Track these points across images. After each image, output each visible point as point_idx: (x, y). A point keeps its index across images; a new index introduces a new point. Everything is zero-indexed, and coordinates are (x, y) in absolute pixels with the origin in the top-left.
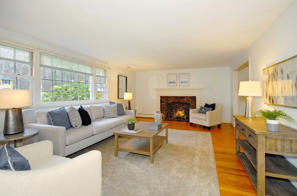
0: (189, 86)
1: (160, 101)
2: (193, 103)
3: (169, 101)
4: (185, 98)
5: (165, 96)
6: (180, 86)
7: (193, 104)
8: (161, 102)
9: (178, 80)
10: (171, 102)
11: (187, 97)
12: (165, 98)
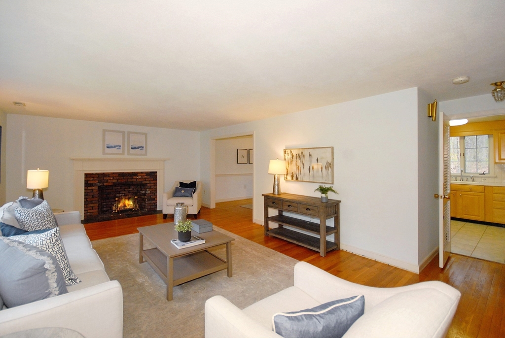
0: (146, 154)
1: (85, 184)
2: (151, 182)
3: (107, 181)
4: (139, 175)
5: (97, 174)
6: (129, 154)
7: (152, 184)
8: (87, 184)
9: (126, 144)
10: (110, 184)
11: (142, 173)
12: (97, 176)
